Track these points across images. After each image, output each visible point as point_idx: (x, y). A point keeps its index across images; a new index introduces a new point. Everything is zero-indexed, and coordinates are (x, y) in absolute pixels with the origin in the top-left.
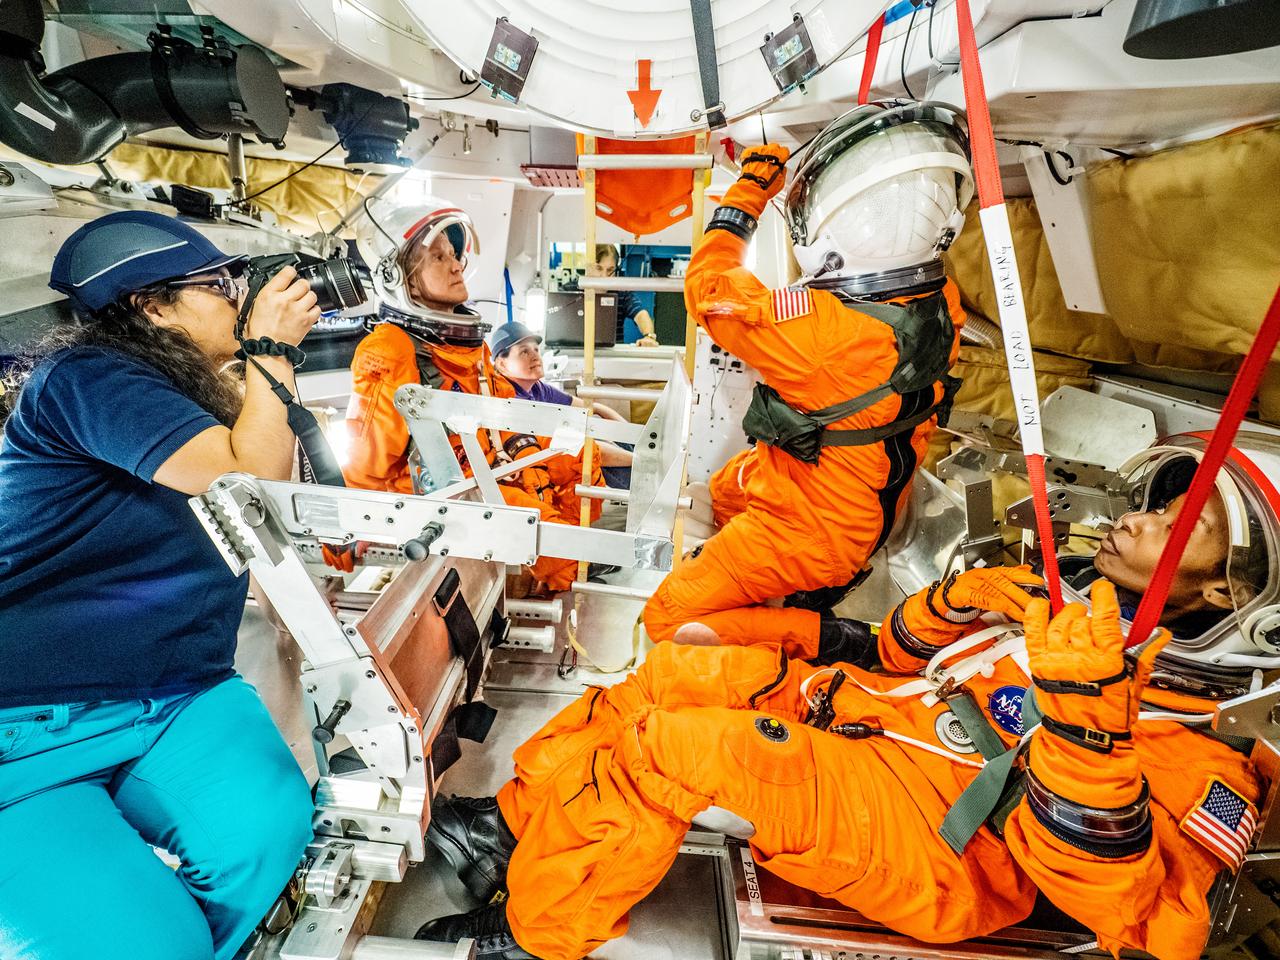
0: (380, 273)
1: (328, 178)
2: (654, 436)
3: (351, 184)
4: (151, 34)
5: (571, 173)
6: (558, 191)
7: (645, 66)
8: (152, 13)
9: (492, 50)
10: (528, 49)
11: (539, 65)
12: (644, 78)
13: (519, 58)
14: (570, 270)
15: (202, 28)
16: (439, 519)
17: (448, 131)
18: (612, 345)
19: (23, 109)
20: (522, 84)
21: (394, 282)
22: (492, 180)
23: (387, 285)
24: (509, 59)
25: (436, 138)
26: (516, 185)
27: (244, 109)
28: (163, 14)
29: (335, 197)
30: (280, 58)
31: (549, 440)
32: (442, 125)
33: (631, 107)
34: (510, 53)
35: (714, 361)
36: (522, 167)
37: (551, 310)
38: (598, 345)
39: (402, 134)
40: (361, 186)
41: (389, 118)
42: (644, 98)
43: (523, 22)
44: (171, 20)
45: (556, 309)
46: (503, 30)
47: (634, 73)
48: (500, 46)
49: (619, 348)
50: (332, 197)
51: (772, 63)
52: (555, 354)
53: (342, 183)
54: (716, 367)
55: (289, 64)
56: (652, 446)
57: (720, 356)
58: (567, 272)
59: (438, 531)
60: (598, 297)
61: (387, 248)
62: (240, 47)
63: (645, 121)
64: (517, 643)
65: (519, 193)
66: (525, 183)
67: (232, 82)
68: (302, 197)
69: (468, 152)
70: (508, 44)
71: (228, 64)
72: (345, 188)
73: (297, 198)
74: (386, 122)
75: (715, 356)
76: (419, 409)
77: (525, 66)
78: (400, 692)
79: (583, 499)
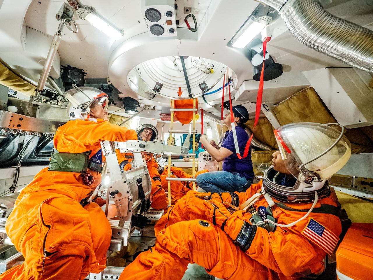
1: (118, 118)
4: (99, 87)
6: (167, 122)
7: (180, 88)
9: (156, 86)
10: (161, 86)
11: (163, 88)
12: (180, 90)
15: (108, 86)
17: (145, 109)
20: (160, 90)
22: (153, 119)
24: (158, 87)
25: (142, 110)
26: (158, 121)
28: (102, 84)
33: (178, 94)
34: (158, 86)
35: (204, 159)
36: (160, 114)
39: (137, 107)
41: (135, 104)
42: (180, 92)
43: (161, 82)
46: (158, 83)
47: (178, 89)
51: (201, 88)
53: (121, 119)
54: (205, 160)
55: (120, 92)
57: (206, 157)
62: (113, 89)
63: (180, 96)
65: (158, 123)
66: (160, 120)
68: (112, 121)
69: (149, 113)
70: (158, 85)
73: (111, 121)
75: (204, 157)
77: (161, 88)
78: (130, 189)
79: (168, 181)
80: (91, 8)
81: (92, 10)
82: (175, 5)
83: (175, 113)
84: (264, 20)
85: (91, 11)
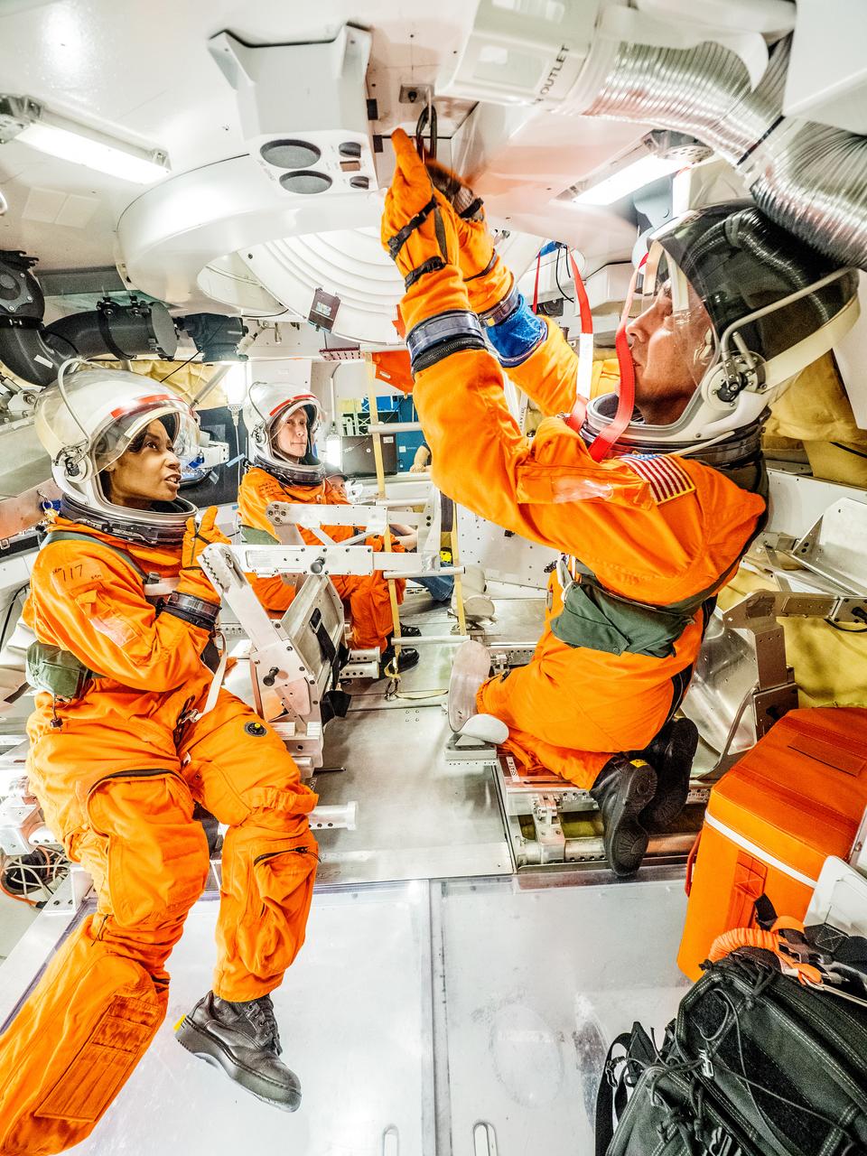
0: (254, 436)
2: (429, 518)
3: (194, 371)
4: (98, 302)
5: (355, 352)
6: (344, 362)
8: (101, 292)
9: (314, 306)
10: (335, 304)
11: (341, 312)
13: (330, 309)
14: (351, 416)
15: (131, 297)
16: (323, 555)
17: (263, 329)
18: (395, 474)
19: (39, 359)
20: (333, 322)
21: (262, 442)
22: (295, 359)
23: (258, 444)
24: (324, 310)
25: (256, 335)
26: (315, 361)
27: (157, 342)
28: (107, 291)
29: (184, 382)
30: (168, 304)
31: (365, 528)
32: (259, 325)
33: (395, 329)
34: (325, 306)
36: (320, 350)
37: (346, 450)
38: (386, 474)
39: (238, 338)
40: (204, 373)
41: (232, 330)
43: (330, 290)
44: (112, 294)
45: (350, 449)
46: (320, 295)
48: (319, 303)
49: (400, 475)
50: (181, 382)
52: (352, 484)
55: (172, 306)
56: (429, 525)
58: (350, 418)
59: (323, 561)
60: (382, 436)
61: (259, 421)
62: (151, 304)
64: (354, 674)
65: (315, 365)
66: (320, 359)
67: (149, 326)
69: (278, 342)
70: (323, 302)
71: (147, 317)
72: (190, 374)
74: (230, 332)
76: (282, 518)
77: (334, 313)
78: (304, 660)
79: (387, 580)
80: (30, 103)
81: (35, 108)
82: (367, 101)
83: (379, 359)
84: (686, 154)
85: (31, 112)
